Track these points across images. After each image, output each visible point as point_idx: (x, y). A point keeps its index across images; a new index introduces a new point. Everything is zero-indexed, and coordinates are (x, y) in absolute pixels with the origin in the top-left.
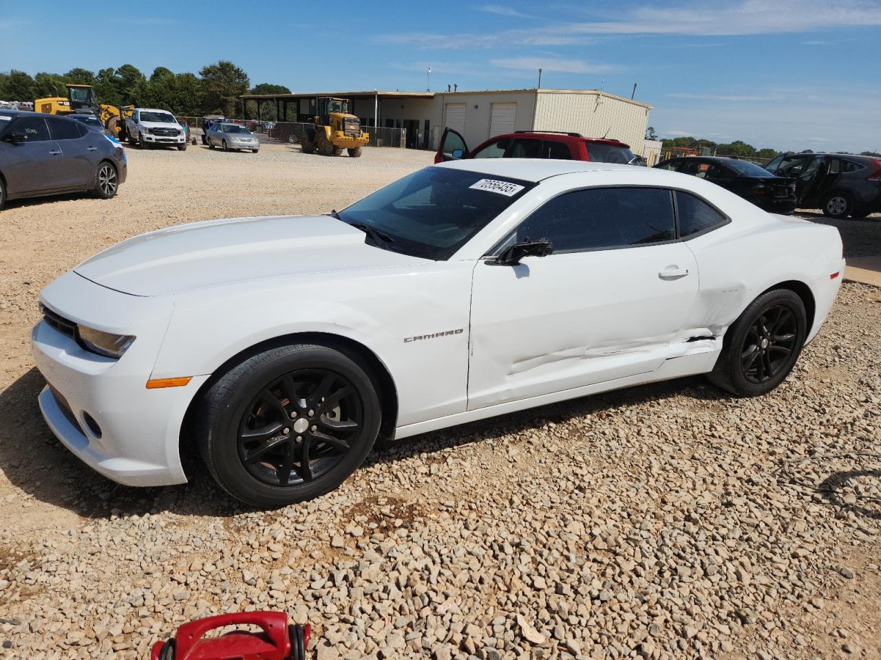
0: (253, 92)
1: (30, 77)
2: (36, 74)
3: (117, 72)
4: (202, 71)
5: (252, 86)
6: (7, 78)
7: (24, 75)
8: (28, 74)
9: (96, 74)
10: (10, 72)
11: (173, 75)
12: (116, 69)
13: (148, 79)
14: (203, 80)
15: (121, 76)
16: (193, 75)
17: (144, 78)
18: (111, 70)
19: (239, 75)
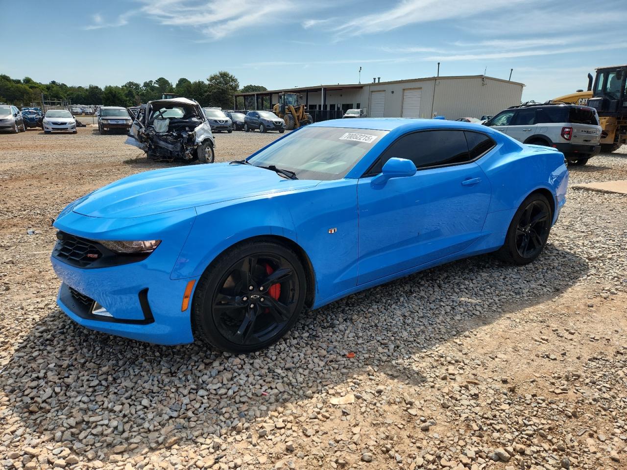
0: (243, 91)
1: (100, 89)
2: (105, 87)
3: (155, 83)
4: (209, 78)
5: (241, 87)
6: (87, 90)
7: (97, 87)
8: (99, 87)
9: (142, 85)
10: (89, 86)
11: (190, 83)
12: (154, 81)
13: (174, 86)
14: (209, 84)
15: (157, 86)
16: (203, 82)
17: (172, 86)
18: (151, 81)
19: (233, 80)
